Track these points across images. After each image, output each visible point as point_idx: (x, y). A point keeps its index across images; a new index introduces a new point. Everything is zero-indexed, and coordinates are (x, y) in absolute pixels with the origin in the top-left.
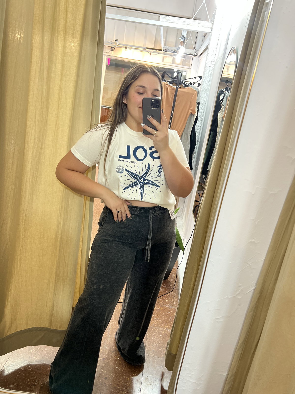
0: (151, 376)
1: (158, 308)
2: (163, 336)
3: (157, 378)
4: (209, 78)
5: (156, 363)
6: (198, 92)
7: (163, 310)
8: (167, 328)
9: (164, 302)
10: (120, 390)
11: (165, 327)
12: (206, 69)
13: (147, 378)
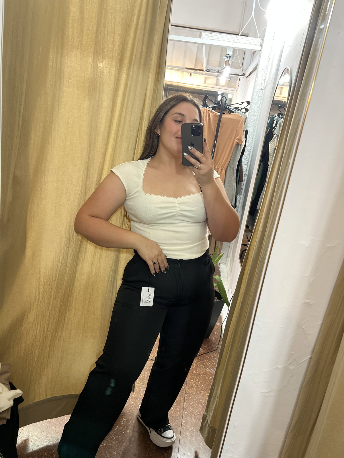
0: (189, 454)
1: (197, 372)
4: (258, 103)
5: (194, 438)
6: (246, 119)
7: (204, 374)
9: (204, 365)
12: (255, 92)
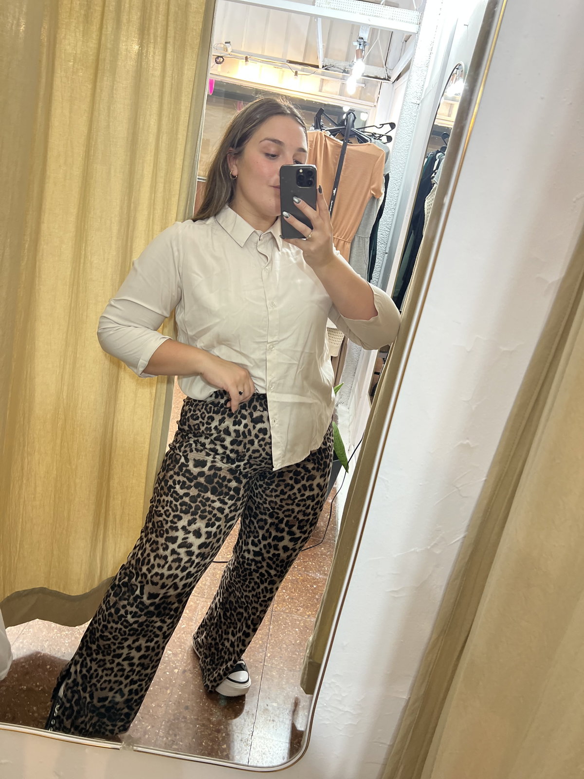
0: (275, 705)
1: (294, 578)
2: (301, 632)
3: (286, 709)
4: (410, 127)
5: (285, 680)
6: (388, 154)
7: (304, 581)
8: (309, 616)
9: (305, 567)
10: (213, 730)
11: (306, 613)
12: (405, 108)
13: (267, 709)
